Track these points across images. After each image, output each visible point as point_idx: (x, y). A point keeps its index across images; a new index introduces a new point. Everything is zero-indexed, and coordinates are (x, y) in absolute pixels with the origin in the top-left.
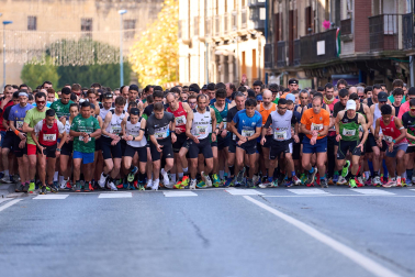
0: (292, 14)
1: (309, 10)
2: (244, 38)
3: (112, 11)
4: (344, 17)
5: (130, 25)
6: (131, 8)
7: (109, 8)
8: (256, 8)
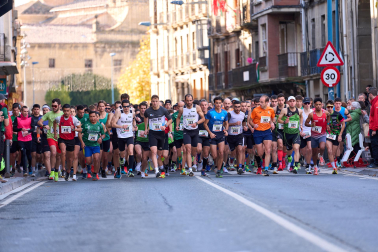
0: (226, 54)
1: (238, 51)
2: (194, 70)
3: (106, 54)
4: (262, 55)
5: (118, 63)
6: (118, 52)
7: (104, 51)
8: (202, 50)
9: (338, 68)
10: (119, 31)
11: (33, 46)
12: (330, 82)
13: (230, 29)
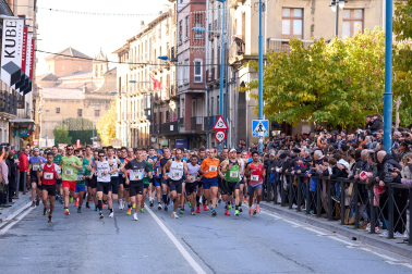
0: (161, 114)
1: (167, 112)
2: (142, 122)
3: (90, 107)
4: (181, 117)
5: (97, 113)
6: (97, 105)
7: (89, 105)
8: (146, 110)
9: (226, 131)
10: (99, 93)
11: (47, 100)
12: (220, 139)
13: (163, 99)
